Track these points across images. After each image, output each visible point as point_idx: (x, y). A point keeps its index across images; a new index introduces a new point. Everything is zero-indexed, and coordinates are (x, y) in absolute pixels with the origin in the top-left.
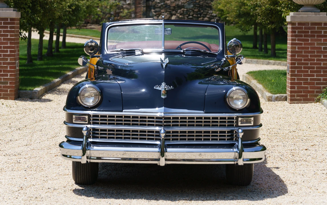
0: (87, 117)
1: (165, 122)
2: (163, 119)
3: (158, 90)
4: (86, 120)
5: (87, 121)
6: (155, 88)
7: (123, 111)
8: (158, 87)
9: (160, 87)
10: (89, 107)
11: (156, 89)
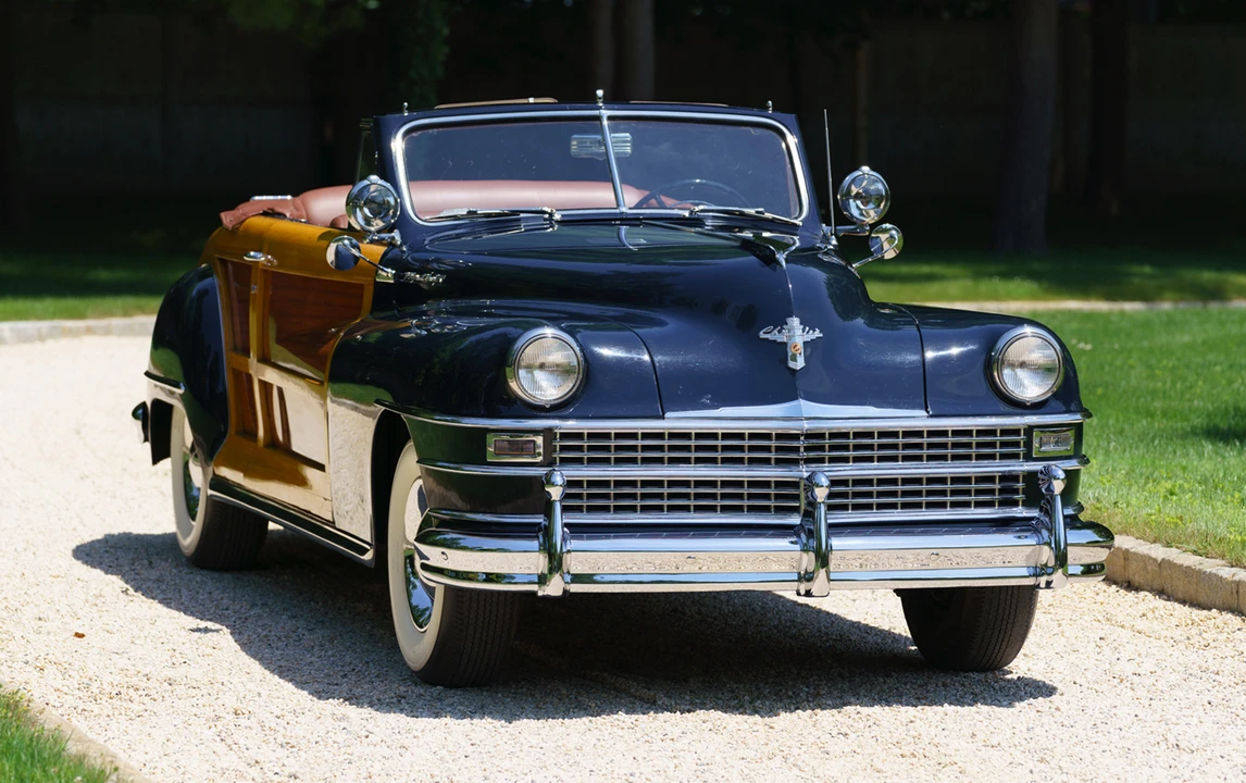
0: (539, 440)
1: (807, 449)
2: (802, 438)
3: (775, 341)
4: (537, 451)
5: (539, 454)
6: (762, 335)
7: (667, 415)
8: (776, 331)
9: (780, 332)
10: (548, 406)
11: (767, 339)
